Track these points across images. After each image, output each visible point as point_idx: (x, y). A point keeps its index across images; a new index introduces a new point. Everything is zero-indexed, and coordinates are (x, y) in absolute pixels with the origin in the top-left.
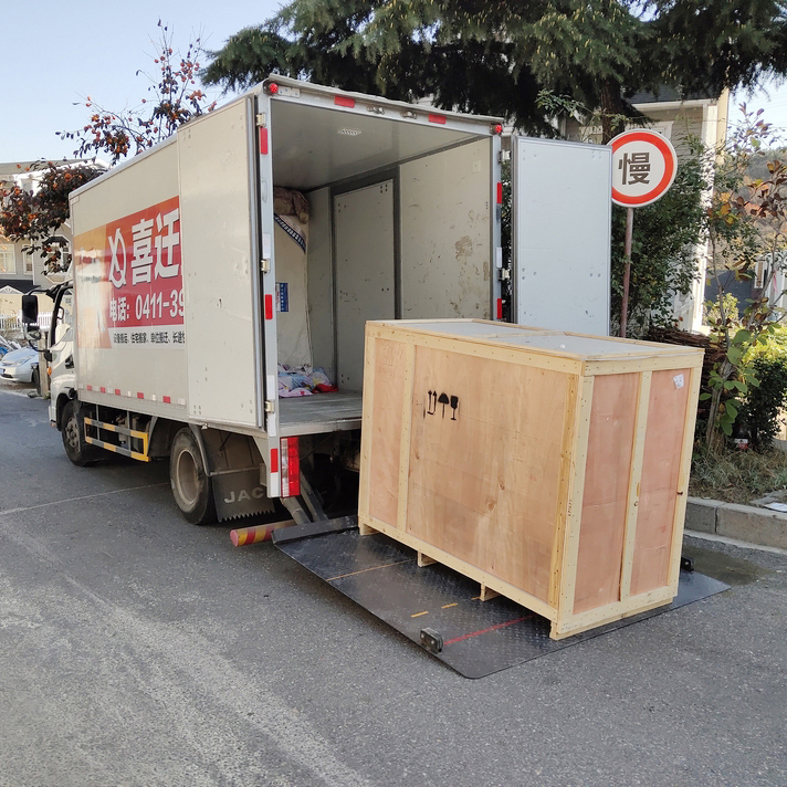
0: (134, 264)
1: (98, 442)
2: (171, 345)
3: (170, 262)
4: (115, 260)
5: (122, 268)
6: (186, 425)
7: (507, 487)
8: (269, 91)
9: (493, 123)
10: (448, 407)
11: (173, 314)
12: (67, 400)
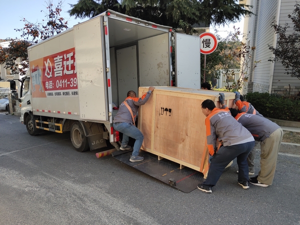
0: (55, 70)
1: (41, 128)
2: (71, 96)
3: (70, 69)
4: (47, 69)
5: (50, 71)
6: (78, 121)
7: (189, 135)
8: (107, 15)
9: (169, 29)
10: (168, 112)
11: (71, 86)
12: (28, 115)
